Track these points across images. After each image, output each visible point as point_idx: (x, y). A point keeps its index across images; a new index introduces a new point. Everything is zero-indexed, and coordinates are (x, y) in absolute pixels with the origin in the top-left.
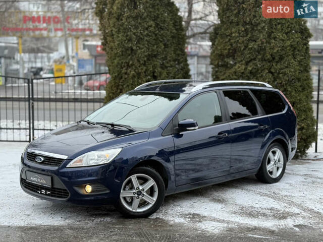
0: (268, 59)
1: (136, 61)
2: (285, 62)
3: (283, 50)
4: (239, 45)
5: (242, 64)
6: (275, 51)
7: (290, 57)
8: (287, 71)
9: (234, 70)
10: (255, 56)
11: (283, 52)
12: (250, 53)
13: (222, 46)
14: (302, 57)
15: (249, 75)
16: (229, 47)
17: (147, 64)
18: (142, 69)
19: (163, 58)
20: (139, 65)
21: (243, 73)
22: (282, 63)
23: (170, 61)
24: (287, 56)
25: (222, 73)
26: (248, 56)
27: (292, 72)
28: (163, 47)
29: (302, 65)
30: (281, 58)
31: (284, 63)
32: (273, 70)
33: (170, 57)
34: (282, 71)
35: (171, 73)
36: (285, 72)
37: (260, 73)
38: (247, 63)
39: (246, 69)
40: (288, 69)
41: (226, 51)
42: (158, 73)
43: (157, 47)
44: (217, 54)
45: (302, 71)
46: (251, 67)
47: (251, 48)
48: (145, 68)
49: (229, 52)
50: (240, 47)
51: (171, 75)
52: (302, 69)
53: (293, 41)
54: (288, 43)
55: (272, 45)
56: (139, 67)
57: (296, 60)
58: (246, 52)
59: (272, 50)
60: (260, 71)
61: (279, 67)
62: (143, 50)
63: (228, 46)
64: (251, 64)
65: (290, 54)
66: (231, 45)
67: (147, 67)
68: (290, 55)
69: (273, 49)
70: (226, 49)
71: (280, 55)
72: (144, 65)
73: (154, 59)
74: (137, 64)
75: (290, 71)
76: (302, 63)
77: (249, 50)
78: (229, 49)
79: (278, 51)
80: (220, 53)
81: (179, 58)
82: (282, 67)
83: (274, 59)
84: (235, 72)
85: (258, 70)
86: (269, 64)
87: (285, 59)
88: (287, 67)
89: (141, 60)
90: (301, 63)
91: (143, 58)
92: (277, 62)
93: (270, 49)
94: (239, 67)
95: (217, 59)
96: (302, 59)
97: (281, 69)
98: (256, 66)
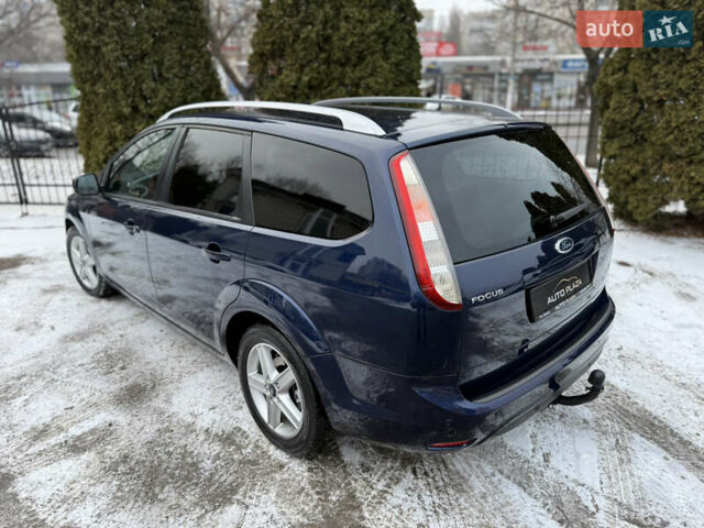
0: (339, 60)
3: (363, 40)
4: (285, 33)
5: (292, 71)
6: (348, 43)
7: (377, 55)
8: (371, 81)
9: (280, 82)
10: (314, 55)
11: (364, 46)
12: (305, 49)
14: (401, 57)
15: (306, 91)
19: (155, 61)
21: (295, 87)
22: (363, 67)
23: (171, 68)
24: (372, 54)
26: (302, 54)
27: (380, 84)
29: (402, 71)
30: (361, 58)
31: (365, 67)
35: (176, 90)
38: (301, 69)
39: (299, 79)
40: (372, 78)
41: (268, 47)
45: (402, 83)
46: (307, 75)
47: (306, 39)
50: (286, 37)
51: (177, 94)
52: (402, 78)
53: (382, 24)
54: (372, 28)
55: (342, 31)
57: (389, 61)
58: (298, 46)
59: (343, 42)
60: (326, 84)
61: (358, 75)
64: (307, 70)
65: (377, 49)
68: (376, 51)
69: (344, 39)
70: (267, 43)
71: (357, 52)
73: (138, 63)
75: (377, 83)
76: (403, 68)
78: (273, 43)
79: (353, 43)
82: (363, 73)
83: (348, 59)
84: (282, 87)
85: (322, 81)
87: (368, 59)
88: (371, 75)
92: (355, 66)
94: (287, 76)
96: (402, 60)
97: (361, 78)
98: (319, 73)
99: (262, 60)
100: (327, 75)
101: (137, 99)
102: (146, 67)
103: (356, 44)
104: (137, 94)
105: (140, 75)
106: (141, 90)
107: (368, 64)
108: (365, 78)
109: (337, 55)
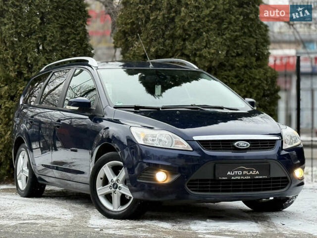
3: (199, 21)
8: (205, 52)
11: (200, 25)
19: (39, 37)
23: (51, 42)
24: (207, 32)
27: (213, 54)
30: (199, 34)
32: (186, 52)
33: (50, 37)
43: (29, 23)
46: (154, 47)
57: (224, 37)
58: (149, 26)
61: (196, 47)
64: (154, 43)
65: (212, 27)
68: (212, 30)
71: (195, 30)
75: (209, 53)
77: (152, 23)
79: (190, 23)
88: (205, 47)
90: (237, 42)
92: (194, 40)
98: (164, 45)
99: (125, 36)
100: (171, 47)
101: (22, 66)
102: (32, 41)
103: (193, 24)
104: (23, 62)
105: (27, 47)
106: (26, 59)
107: (203, 39)
109: (179, 32)
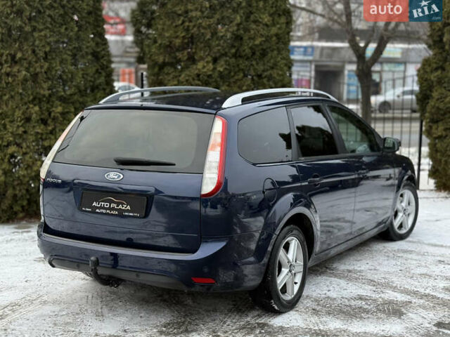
0: (246, 55)
1: (30, 52)
2: (270, 59)
4: (202, 31)
5: (208, 62)
6: (257, 42)
7: (275, 52)
8: (273, 73)
9: (196, 72)
10: (226, 50)
11: (267, 45)
12: (219, 45)
13: (171, 32)
15: (218, 79)
16: (183, 34)
17: (49, 57)
18: (42, 67)
20: (34, 60)
21: (210, 76)
22: (266, 61)
24: (272, 51)
25: (171, 76)
26: (216, 49)
28: (76, 29)
30: (264, 54)
31: (268, 62)
34: (266, 74)
36: (271, 75)
37: (233, 77)
38: (215, 60)
39: (214, 69)
40: (275, 71)
41: (179, 40)
42: (70, 76)
43: (66, 29)
44: (160, 44)
46: (222, 66)
47: (222, 37)
48: (46, 65)
49: (182, 42)
50: (203, 34)
53: (279, 29)
54: (274, 30)
55: (252, 32)
56: (36, 62)
58: (214, 42)
59: (252, 41)
60: (232, 74)
61: (262, 68)
62: (43, 33)
63: (182, 32)
64: (222, 62)
65: (275, 47)
66: (187, 30)
67: (51, 63)
69: (253, 39)
70: (177, 37)
71: (262, 49)
72: (46, 59)
74: (32, 58)
75: (278, 74)
77: (217, 39)
78: (184, 37)
80: (168, 43)
81: (99, 50)
82: (266, 67)
83: (254, 54)
84: (198, 75)
85: (230, 72)
86: (247, 63)
87: (269, 55)
88: (272, 68)
89: (38, 51)
91: (43, 46)
93: (250, 38)
94: (204, 67)
95: (161, 54)
98: (229, 65)
100: (235, 67)
108: (267, 70)
